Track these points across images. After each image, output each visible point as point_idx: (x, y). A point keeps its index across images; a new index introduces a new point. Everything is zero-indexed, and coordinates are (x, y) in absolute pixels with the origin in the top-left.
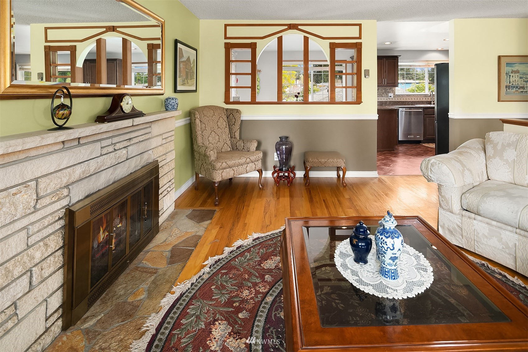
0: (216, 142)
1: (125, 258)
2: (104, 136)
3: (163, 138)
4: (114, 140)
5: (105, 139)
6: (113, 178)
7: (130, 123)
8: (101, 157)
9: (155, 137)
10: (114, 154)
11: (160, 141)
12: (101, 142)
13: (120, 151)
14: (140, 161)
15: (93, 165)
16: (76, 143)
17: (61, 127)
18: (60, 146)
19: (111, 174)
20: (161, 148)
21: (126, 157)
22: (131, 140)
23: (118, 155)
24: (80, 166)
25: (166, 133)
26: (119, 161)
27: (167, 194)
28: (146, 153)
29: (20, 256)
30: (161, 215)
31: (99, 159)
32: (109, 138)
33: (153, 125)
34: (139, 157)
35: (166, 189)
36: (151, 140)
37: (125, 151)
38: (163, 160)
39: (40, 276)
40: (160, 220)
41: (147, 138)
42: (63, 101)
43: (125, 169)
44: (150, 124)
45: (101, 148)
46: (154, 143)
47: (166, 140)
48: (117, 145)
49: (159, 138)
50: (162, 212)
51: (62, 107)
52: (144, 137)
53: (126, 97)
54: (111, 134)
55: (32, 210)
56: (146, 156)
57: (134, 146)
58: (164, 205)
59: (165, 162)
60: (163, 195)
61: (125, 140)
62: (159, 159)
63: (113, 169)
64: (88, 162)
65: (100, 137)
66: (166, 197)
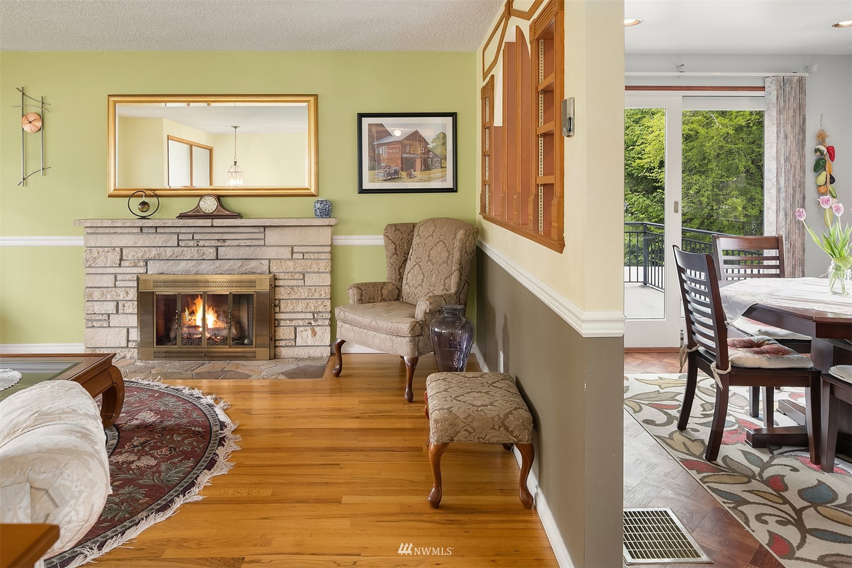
0: (416, 284)
1: (202, 350)
2: (183, 230)
3: (294, 251)
4: (197, 237)
5: (184, 233)
6: (195, 270)
7: (208, 222)
8: (180, 248)
9: (274, 246)
10: (196, 249)
11: (286, 253)
12: (178, 235)
13: (205, 248)
14: (240, 266)
15: (169, 252)
16: (153, 230)
17: (143, 218)
18: (138, 230)
19: (193, 266)
20: (291, 263)
21: (213, 256)
22: (224, 240)
23: (202, 251)
24: (155, 249)
25: (302, 246)
26: (205, 257)
27: (304, 326)
28: (254, 261)
29: (110, 290)
30: (287, 346)
31: (176, 249)
32: (190, 233)
33: (268, 231)
34: (240, 262)
35: (303, 319)
36: (263, 248)
37: (213, 250)
38: (294, 279)
39: (123, 309)
40: (284, 352)
41: (254, 244)
42: (144, 199)
43: (212, 267)
44: (262, 230)
45: (178, 240)
46: (271, 253)
47: (304, 255)
48: (201, 241)
49: (283, 249)
50: (290, 344)
51: (144, 204)
52: (248, 242)
53: (206, 198)
54: (192, 230)
55: (117, 265)
56: (253, 264)
57: (229, 248)
58: (296, 337)
59: (301, 283)
60: (294, 323)
61: (213, 240)
62: (283, 274)
63: (197, 263)
64: (163, 248)
65: (178, 230)
66: (302, 329)
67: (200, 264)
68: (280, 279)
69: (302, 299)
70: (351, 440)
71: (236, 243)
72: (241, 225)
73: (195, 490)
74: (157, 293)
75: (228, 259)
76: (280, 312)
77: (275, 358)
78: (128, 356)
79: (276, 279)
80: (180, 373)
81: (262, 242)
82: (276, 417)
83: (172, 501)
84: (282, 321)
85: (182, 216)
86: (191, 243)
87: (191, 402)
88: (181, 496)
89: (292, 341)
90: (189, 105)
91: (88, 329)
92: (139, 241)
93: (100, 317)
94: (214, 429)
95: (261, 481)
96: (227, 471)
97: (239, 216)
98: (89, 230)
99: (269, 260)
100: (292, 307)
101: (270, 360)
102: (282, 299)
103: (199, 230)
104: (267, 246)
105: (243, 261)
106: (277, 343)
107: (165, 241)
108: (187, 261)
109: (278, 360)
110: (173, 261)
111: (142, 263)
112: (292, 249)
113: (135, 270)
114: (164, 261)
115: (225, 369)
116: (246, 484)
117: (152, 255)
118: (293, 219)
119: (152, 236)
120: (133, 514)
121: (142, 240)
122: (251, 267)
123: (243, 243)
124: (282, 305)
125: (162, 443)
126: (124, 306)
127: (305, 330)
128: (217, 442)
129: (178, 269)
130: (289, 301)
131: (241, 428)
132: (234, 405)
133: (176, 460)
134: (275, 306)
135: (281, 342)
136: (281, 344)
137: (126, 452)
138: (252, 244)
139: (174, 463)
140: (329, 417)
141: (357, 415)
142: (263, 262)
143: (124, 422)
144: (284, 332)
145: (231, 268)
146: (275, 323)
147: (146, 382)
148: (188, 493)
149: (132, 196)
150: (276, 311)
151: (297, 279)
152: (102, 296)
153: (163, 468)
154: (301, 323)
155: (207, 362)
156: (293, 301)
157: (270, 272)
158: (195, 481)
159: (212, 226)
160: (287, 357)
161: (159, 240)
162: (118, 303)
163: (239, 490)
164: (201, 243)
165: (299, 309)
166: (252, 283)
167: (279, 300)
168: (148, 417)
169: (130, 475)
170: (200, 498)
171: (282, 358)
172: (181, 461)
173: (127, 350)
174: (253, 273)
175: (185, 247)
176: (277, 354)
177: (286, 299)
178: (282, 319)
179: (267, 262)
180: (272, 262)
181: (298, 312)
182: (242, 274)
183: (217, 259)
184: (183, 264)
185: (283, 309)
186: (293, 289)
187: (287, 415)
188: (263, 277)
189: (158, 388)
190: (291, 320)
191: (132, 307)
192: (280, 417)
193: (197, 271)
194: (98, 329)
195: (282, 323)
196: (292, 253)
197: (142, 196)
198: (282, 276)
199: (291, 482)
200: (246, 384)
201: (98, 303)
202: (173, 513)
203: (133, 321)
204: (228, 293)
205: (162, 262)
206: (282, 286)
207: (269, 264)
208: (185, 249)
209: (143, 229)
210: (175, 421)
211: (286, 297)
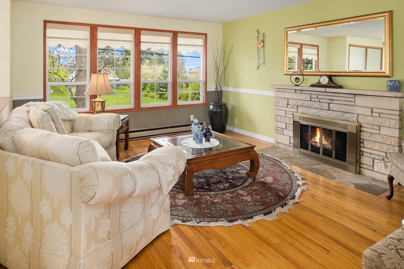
1: (320, 156)
2: (313, 93)
3: (373, 111)
4: (319, 97)
5: (314, 94)
6: (318, 114)
7: (323, 89)
8: (312, 102)
9: (361, 106)
10: (319, 103)
11: (368, 112)
12: (311, 95)
13: (323, 103)
14: (341, 116)
15: (307, 103)
16: (300, 92)
17: (297, 85)
18: (294, 91)
19: (317, 112)
20: (371, 119)
21: (327, 108)
22: (333, 100)
23: (322, 105)
24: (301, 101)
25: (379, 108)
26: (323, 108)
27: (379, 160)
28: (349, 114)
29: (284, 117)
30: (367, 169)
31: (310, 102)
32: (316, 95)
33: (357, 97)
34: (341, 113)
35: (379, 155)
36: (354, 107)
37: (326, 105)
38: (373, 129)
39: (288, 128)
40: (366, 172)
41: (349, 104)
42: (297, 76)
43: (326, 114)
44: (353, 96)
45: (311, 98)
46: (358, 110)
47: (380, 114)
48: (321, 99)
49: (366, 109)
50: (370, 168)
51: (297, 78)
52: (346, 103)
53: (323, 76)
54: (317, 93)
55: (286, 107)
56: (348, 115)
57: (335, 105)
58: (374, 165)
59: (377, 132)
60: (372, 156)
61: (327, 99)
62: (366, 124)
63: (319, 110)
64: (304, 101)
65: (310, 92)
66: (377, 161)
67: (321, 111)
68: (364, 127)
69: (379, 142)
70: (353, 242)
71: (339, 102)
72: (340, 92)
73: (250, 221)
74: (301, 123)
75: (335, 111)
76: (363, 147)
77: (360, 174)
78: (290, 150)
79: (361, 126)
80: (304, 165)
81: (353, 104)
82: (324, 206)
83: (236, 220)
84: (364, 153)
85: (312, 86)
86: (317, 100)
87: (292, 180)
88: (242, 220)
89: (371, 167)
90: (317, 28)
91: (276, 133)
92: (294, 96)
93: (280, 129)
94: (288, 198)
95: (280, 234)
96: (271, 220)
97: (341, 87)
98: (277, 90)
99: (358, 115)
100: (371, 146)
101: (356, 174)
102: (365, 140)
103: (320, 93)
104: (356, 106)
105: (342, 113)
106: (362, 165)
107: (306, 98)
108: (315, 109)
109: (361, 176)
110: (308, 108)
111: (296, 107)
112: (372, 109)
113: (293, 110)
114: (305, 108)
115: (327, 171)
116: (272, 231)
117: (300, 104)
118: (371, 91)
119: (300, 94)
120: (221, 217)
121: (296, 96)
122: (347, 117)
123: (342, 103)
124: (365, 143)
125: (261, 193)
126: (289, 126)
127: (380, 163)
128: (282, 204)
129: (310, 112)
130: (369, 142)
131: (301, 203)
132: (311, 190)
133: (258, 203)
134: (361, 143)
135: (364, 165)
136: (364, 167)
137: (246, 191)
138: (347, 104)
139: (255, 204)
140: (355, 221)
141: (375, 229)
142: (354, 115)
143: (258, 178)
144: (365, 160)
145: (336, 115)
146: (360, 153)
147: (284, 164)
148: (246, 220)
149: (292, 75)
150: (361, 146)
151: (375, 129)
152: (281, 120)
153: (250, 205)
154: (377, 157)
155: (321, 164)
156: (372, 142)
157: (358, 122)
158: (254, 216)
159: (326, 92)
160: (367, 176)
161: (302, 97)
162: (286, 124)
163: (266, 232)
164: (321, 100)
165: (376, 148)
166: (346, 126)
167: (364, 140)
168: (269, 179)
169: (237, 201)
170: (248, 225)
171: (364, 175)
172: (259, 205)
173: (290, 147)
174: (348, 121)
175: (314, 101)
176: (361, 172)
177: (368, 140)
178: (365, 152)
179: (356, 115)
180: (359, 116)
181: (375, 150)
182: (342, 120)
183: (329, 110)
184: (313, 110)
185: (365, 146)
186: (372, 135)
187: (331, 208)
188: (353, 124)
189: (287, 168)
190: (371, 154)
191: (291, 127)
192: (326, 207)
193: (319, 115)
194: (279, 134)
195: (365, 154)
196: (372, 112)
197: (296, 75)
198: (365, 125)
199: (292, 244)
200: (328, 182)
201: (279, 123)
202: (233, 225)
203: (291, 134)
204: (333, 129)
205: (304, 108)
206: (365, 132)
207: (358, 117)
208: (314, 102)
209: (297, 91)
210: (277, 186)
211: (367, 138)
